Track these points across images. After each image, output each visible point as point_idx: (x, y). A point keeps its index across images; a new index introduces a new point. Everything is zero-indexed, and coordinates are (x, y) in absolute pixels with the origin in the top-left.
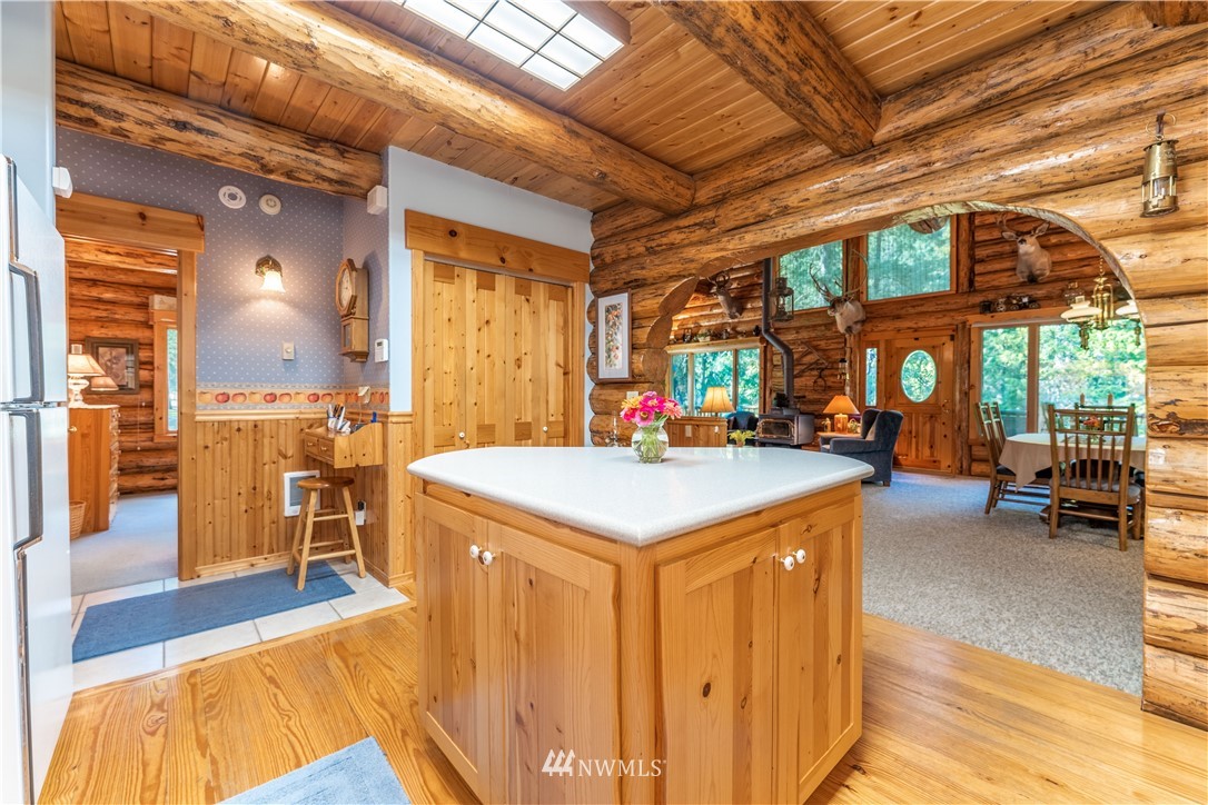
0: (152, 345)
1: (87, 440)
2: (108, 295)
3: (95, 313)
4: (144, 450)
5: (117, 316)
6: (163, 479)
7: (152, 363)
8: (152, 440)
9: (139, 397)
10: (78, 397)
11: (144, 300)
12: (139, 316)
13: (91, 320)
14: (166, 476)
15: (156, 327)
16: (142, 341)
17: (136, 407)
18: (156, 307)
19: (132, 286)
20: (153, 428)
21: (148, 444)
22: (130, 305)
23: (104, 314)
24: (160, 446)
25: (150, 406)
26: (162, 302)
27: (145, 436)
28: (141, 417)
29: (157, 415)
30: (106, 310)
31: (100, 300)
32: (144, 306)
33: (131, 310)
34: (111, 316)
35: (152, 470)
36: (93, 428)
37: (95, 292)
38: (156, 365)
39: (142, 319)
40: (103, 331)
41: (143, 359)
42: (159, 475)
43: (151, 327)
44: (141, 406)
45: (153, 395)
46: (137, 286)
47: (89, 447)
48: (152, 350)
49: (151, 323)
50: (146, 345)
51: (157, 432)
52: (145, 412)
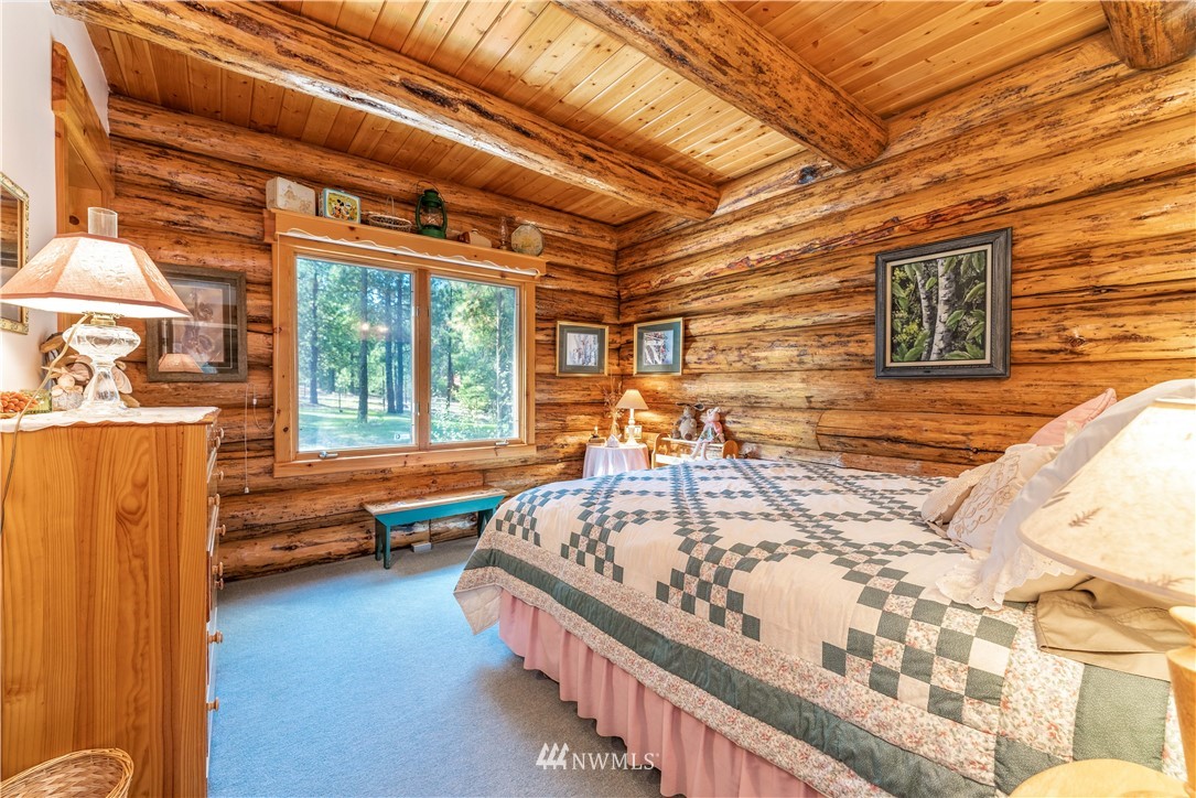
0: (269, 284)
1: (136, 530)
2: (189, 179)
3: (164, 214)
4: (256, 492)
5: (206, 223)
6: (290, 548)
7: (269, 321)
8: (270, 471)
9: (246, 386)
10: (109, 385)
11: (256, 195)
12: (246, 225)
13: (157, 229)
14: (294, 540)
15: (277, 249)
16: (250, 276)
17: (240, 406)
18: (281, 202)
19: (233, 164)
20: (272, 448)
21: (264, 481)
22: (230, 202)
23: (181, 217)
24: (284, 484)
25: (267, 405)
26: (289, 194)
27: (257, 465)
28: (251, 426)
29: (280, 423)
30: (185, 208)
31: (173, 188)
32: (256, 206)
33: (232, 213)
34: (195, 221)
35: (270, 531)
36: (154, 487)
37: (165, 169)
38: (277, 324)
39: (252, 233)
40: (179, 251)
41: (253, 313)
42: (282, 541)
43: (268, 248)
44: (250, 406)
45: (272, 382)
46: (241, 165)
47: (142, 556)
48: (270, 294)
49: (267, 240)
50: (259, 284)
51: (279, 455)
52: (257, 417)
